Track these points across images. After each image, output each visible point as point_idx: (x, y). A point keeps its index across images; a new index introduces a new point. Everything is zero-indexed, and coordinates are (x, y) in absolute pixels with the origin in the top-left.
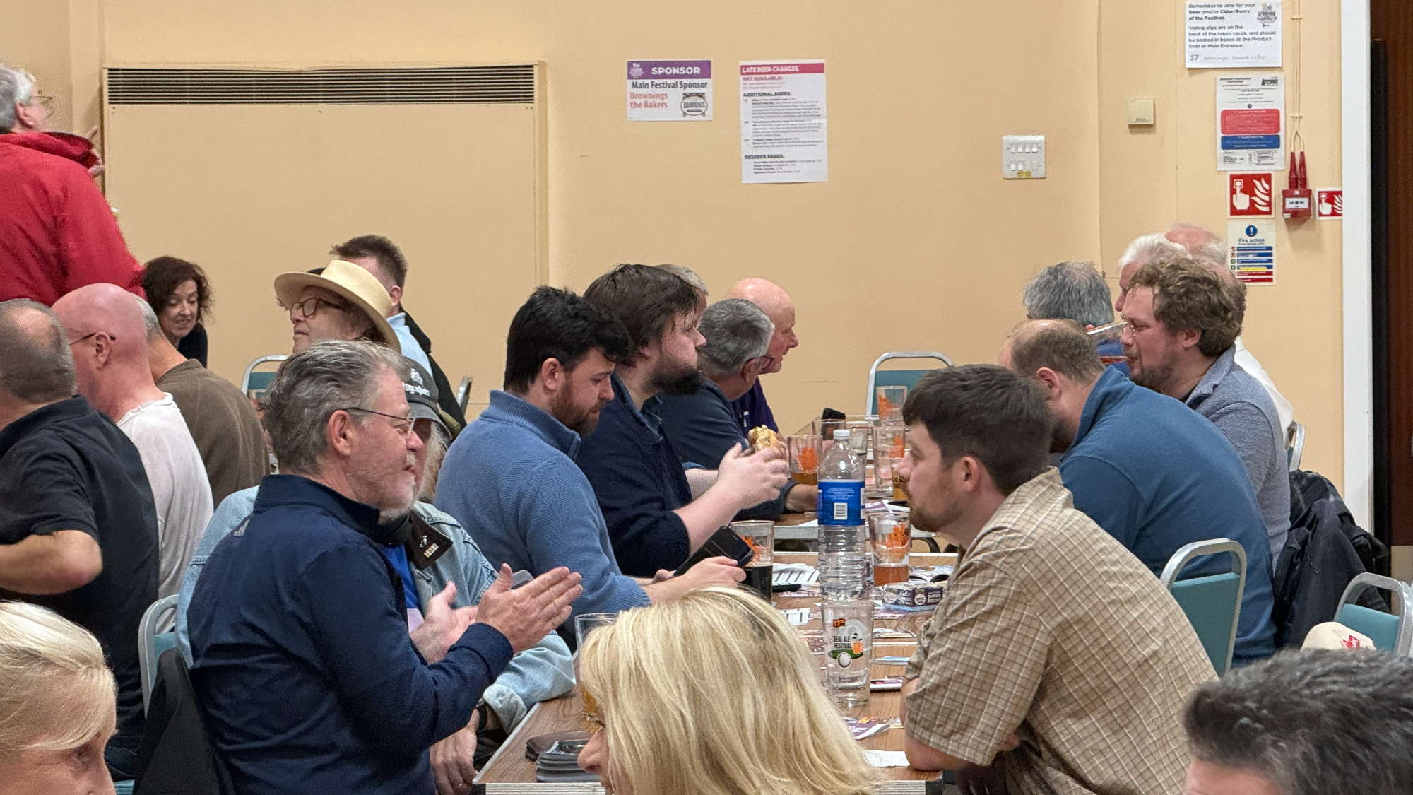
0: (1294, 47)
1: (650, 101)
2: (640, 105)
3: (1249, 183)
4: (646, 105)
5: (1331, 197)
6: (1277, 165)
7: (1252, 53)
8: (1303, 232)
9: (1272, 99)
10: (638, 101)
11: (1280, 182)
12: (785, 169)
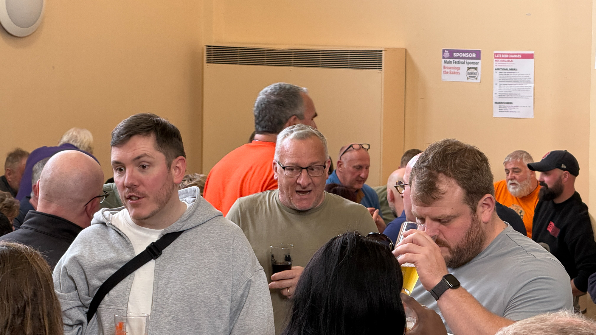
1: (452, 70)
2: (447, 73)
4: (451, 73)
10: (447, 70)
12: (513, 110)
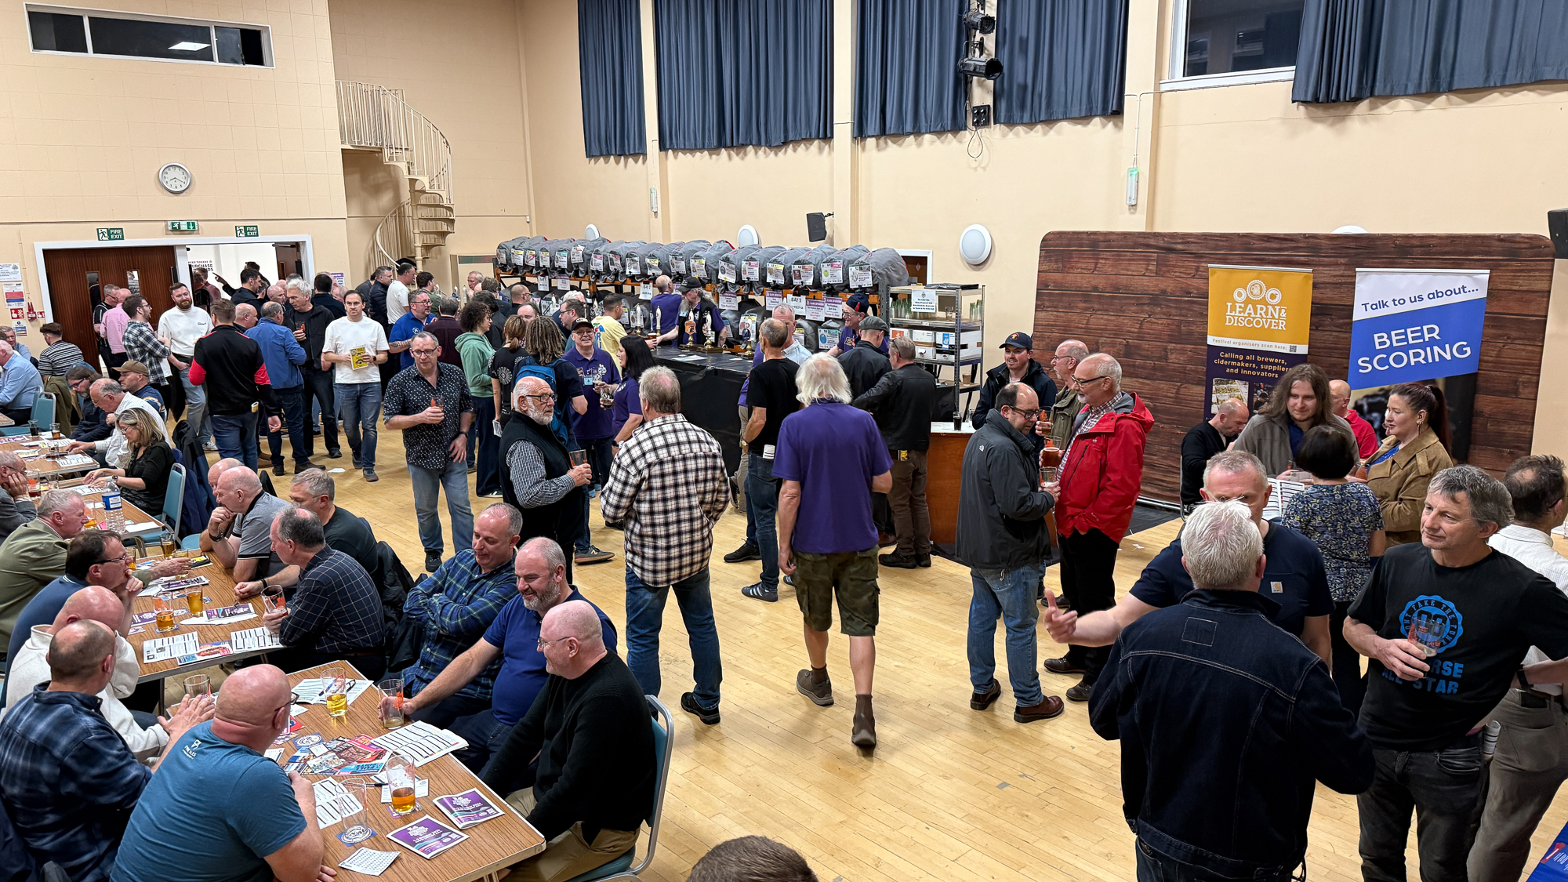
0: (25, 275)
3: (16, 311)
5: (41, 313)
6: (24, 306)
7: (12, 277)
8: (33, 322)
9: (20, 289)
11: (26, 310)
